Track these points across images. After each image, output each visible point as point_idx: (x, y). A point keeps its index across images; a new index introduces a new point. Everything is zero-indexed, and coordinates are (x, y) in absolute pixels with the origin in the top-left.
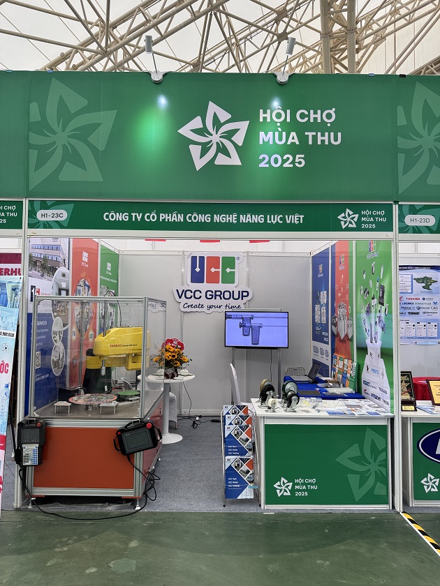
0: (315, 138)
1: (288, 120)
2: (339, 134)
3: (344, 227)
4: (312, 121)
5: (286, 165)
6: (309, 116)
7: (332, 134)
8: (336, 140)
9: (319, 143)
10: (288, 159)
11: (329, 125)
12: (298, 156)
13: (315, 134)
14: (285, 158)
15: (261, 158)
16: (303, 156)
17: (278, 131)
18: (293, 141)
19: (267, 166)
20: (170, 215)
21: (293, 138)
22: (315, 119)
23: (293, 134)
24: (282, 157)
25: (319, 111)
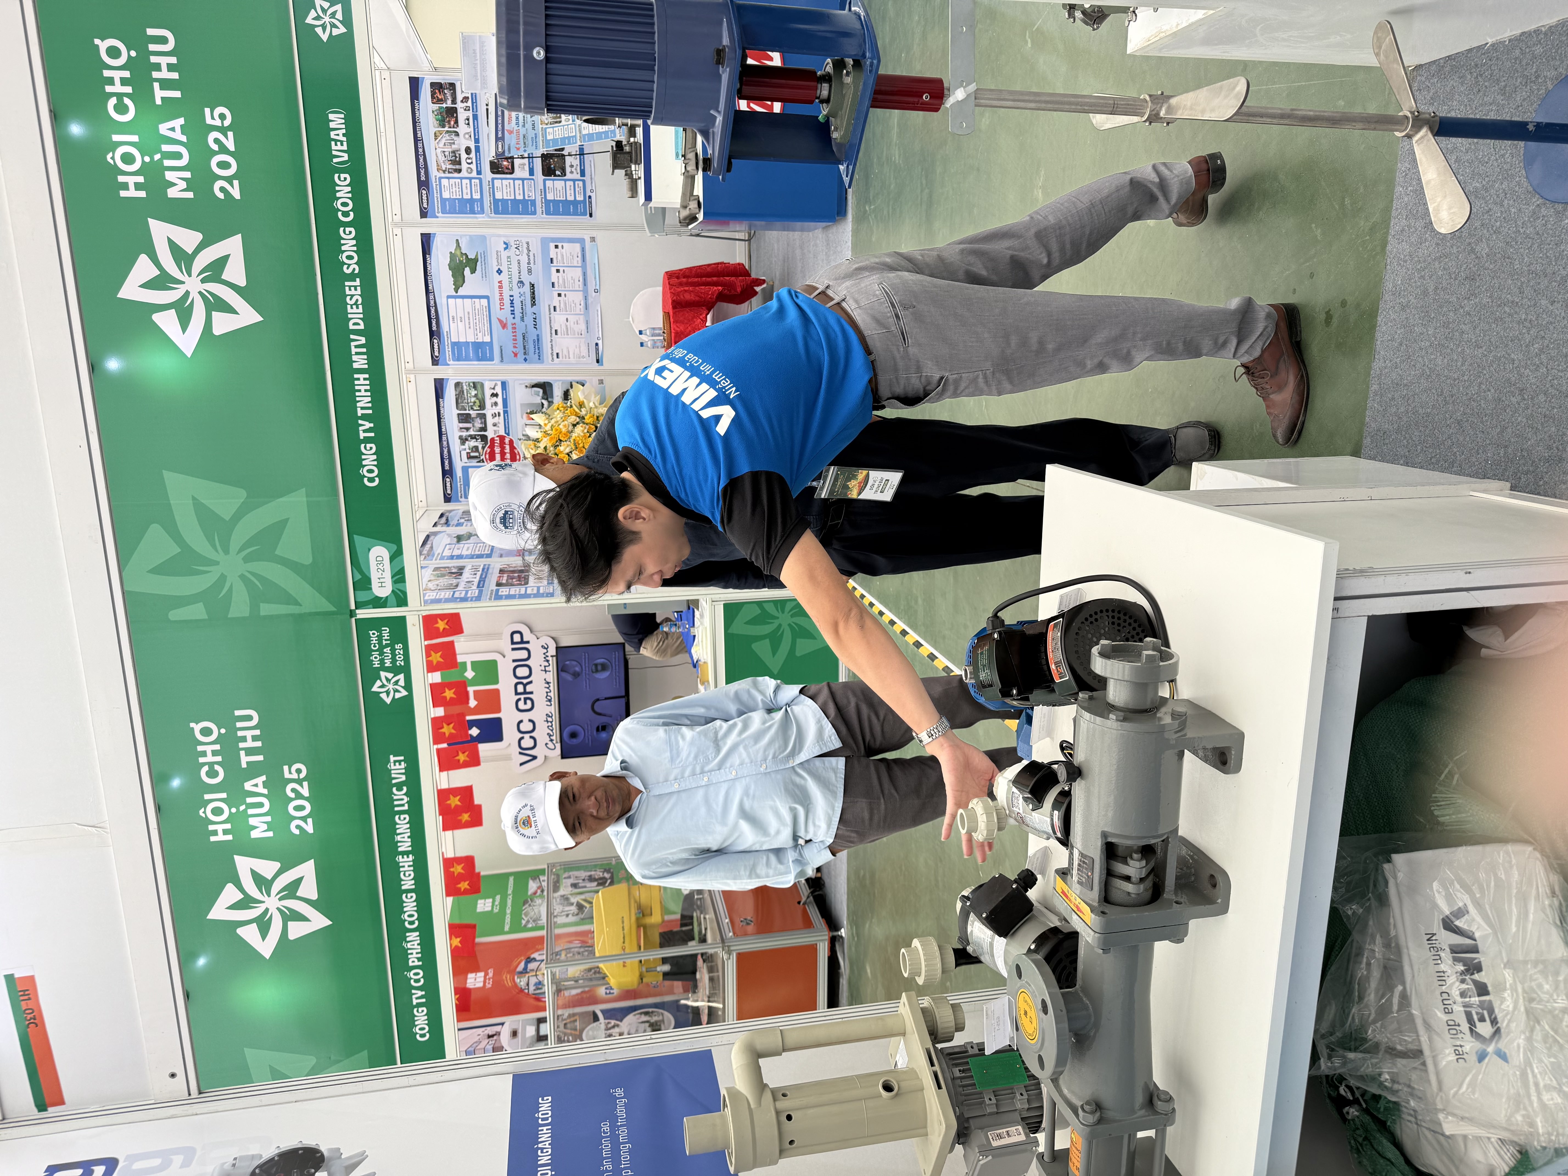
0: (250, 752)
1: (224, 795)
2: (238, 713)
3: (404, 693)
4: (219, 759)
5: (305, 792)
6: (211, 765)
7: (239, 725)
8: (249, 718)
9: (259, 744)
10: (293, 790)
11: (223, 731)
12: (287, 775)
13: (242, 753)
14: (292, 795)
15: (297, 832)
16: (286, 768)
17: (245, 810)
18: (261, 785)
19: (310, 820)
20: (409, 951)
21: (256, 785)
22: (214, 753)
23: (248, 786)
24: (292, 800)
25: (200, 748)
